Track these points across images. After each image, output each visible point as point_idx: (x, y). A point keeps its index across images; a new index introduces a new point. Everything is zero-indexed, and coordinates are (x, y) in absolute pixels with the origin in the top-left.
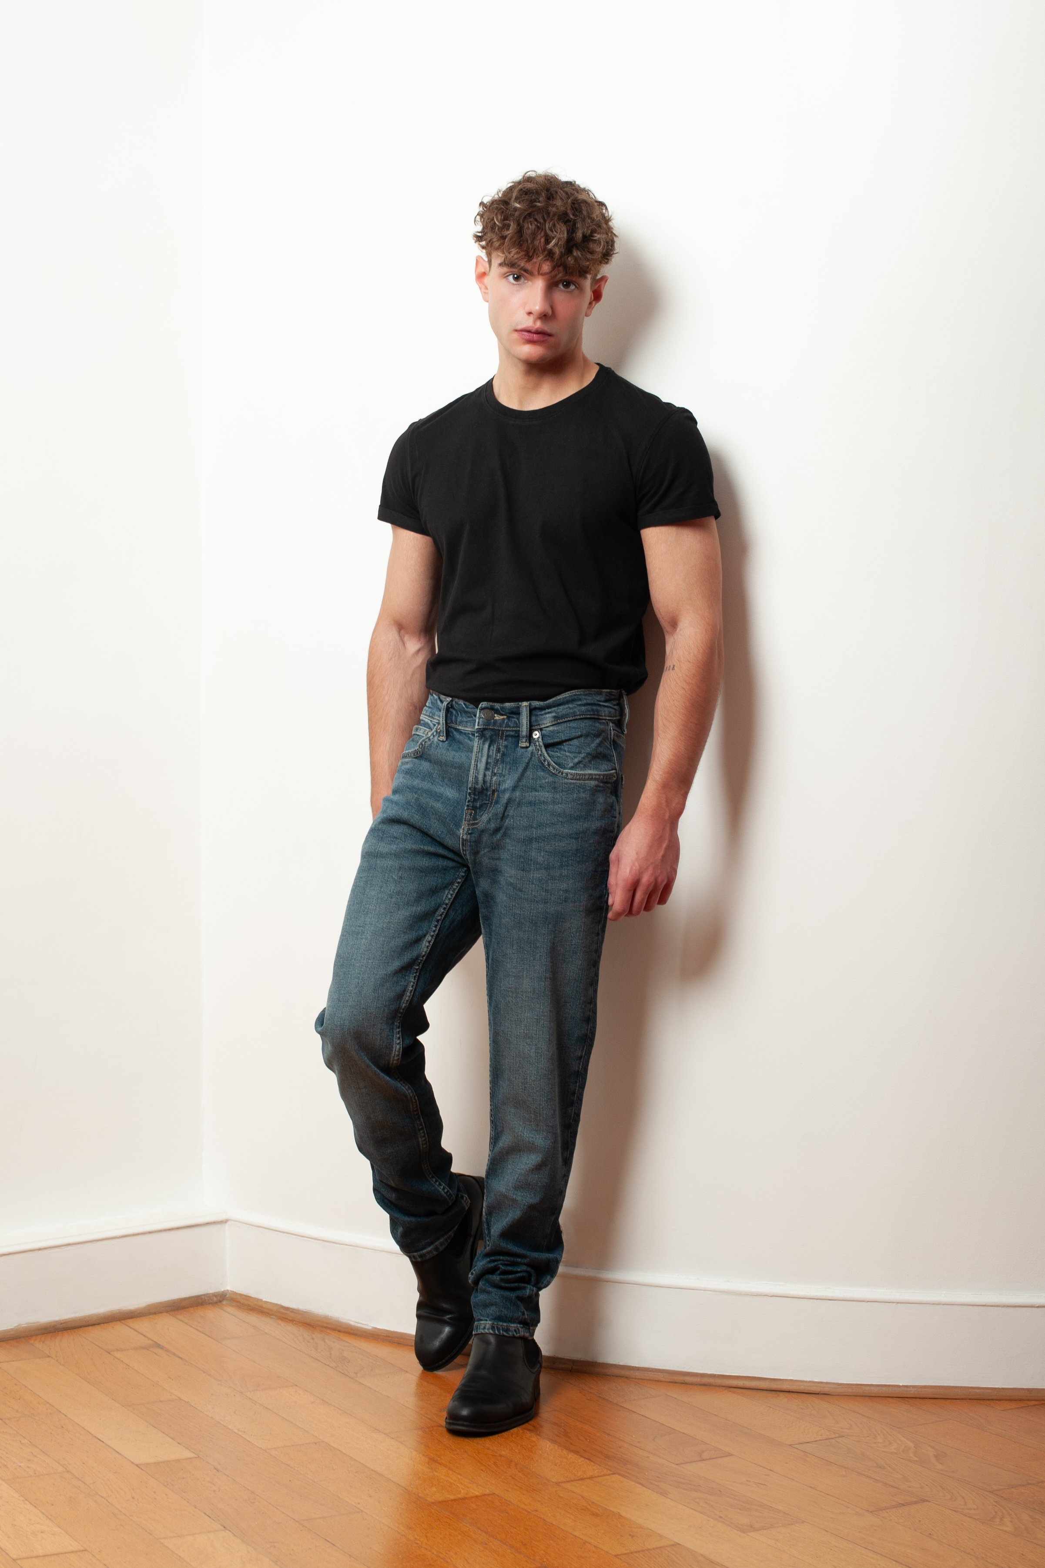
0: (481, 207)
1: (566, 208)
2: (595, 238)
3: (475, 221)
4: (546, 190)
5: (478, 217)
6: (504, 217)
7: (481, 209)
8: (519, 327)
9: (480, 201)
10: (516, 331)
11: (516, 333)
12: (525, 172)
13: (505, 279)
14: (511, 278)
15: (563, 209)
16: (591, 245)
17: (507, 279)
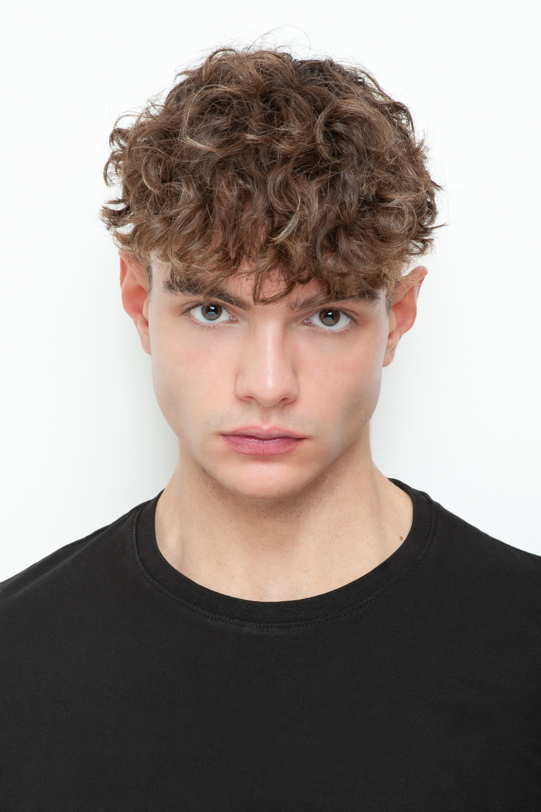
0: (115, 143)
1: (314, 140)
2: (390, 205)
3: (106, 176)
4: (262, 96)
5: (111, 169)
6: (165, 171)
7: (116, 147)
8: (228, 428)
9: (110, 131)
10: (224, 435)
11: (221, 438)
12: (214, 50)
13: (183, 317)
14: (198, 314)
15: (305, 145)
16: (383, 221)
17: (190, 316)
